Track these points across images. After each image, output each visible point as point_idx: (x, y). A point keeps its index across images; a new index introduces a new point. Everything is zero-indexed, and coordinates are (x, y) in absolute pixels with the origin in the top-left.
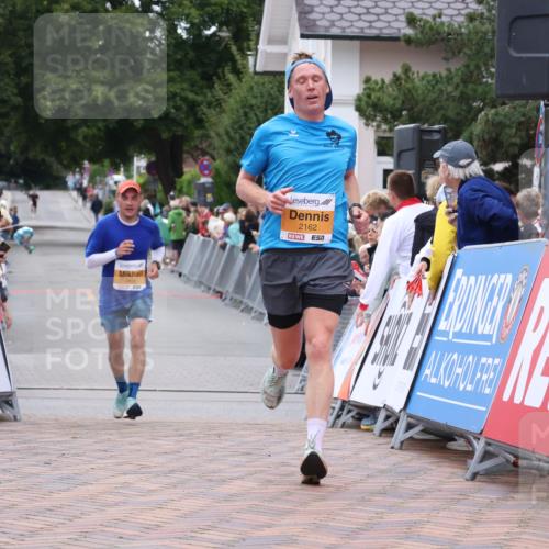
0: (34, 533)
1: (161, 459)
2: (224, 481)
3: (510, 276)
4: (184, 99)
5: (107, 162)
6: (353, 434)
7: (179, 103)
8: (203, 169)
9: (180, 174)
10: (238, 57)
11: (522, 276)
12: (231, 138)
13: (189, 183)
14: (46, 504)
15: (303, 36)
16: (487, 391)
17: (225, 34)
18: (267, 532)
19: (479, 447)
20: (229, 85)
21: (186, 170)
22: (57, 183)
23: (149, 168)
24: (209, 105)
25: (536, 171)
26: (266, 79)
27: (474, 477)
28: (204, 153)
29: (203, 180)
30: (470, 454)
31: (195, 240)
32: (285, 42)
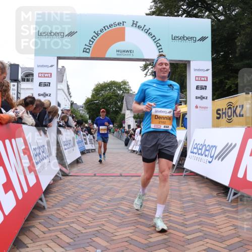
15: (127, 110)
20: (119, 115)
24: (117, 117)
31: (115, 132)
32: (125, 110)
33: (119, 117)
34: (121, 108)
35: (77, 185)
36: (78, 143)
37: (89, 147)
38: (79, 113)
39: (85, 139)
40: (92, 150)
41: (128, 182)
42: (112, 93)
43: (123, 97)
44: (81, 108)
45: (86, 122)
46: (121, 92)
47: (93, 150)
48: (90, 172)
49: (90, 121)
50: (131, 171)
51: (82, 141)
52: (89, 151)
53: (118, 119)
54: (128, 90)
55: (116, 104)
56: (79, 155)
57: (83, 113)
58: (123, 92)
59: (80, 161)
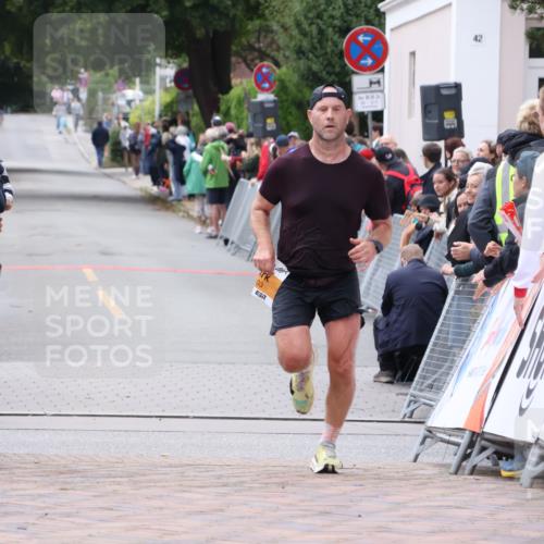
6: (488, 484)
8: (261, 81)
9: (227, 88)
12: (304, 34)
13: (240, 102)
21: (235, 81)
23: (179, 79)
28: (263, 56)
29: (261, 97)
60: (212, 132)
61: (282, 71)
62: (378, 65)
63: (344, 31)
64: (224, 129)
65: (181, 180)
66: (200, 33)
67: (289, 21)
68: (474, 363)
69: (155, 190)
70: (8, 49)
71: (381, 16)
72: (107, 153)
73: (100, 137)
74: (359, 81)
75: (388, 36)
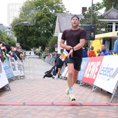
0: (27, 92)
1: (42, 84)
2: (50, 86)
3: (85, 62)
4: (46, 40)
5: (36, 48)
6: (66, 81)
7: (45, 41)
8: (48, 48)
9: (45, 49)
10: (52, 35)
11: (87, 62)
12: (51, 45)
13: (46, 50)
14: (29, 89)
15: (60, 32)
16: (82, 76)
17: (51, 32)
18: (55, 92)
19: (81, 82)
20: (51, 38)
21: (46, 48)
22: (30, 50)
23: (41, 48)
24: (49, 41)
25: (88, 49)
26: (55, 37)
27: (80, 86)
28: (48, 46)
29: (48, 50)
30: (80, 83)
31: (47, 57)
32: (58, 33)
33: (51, 40)
34: (53, 30)
35: (4, 115)
36: (5, 69)
37: (17, 73)
38: (6, 35)
39: (13, 65)
40: (20, 77)
41: (60, 111)
42: (44, 12)
43: (56, 17)
44: (8, 30)
45: (14, 45)
46: (54, 11)
47: (22, 76)
48: (19, 101)
49: (18, 45)
50: (64, 99)
51: (10, 67)
52: (17, 78)
53: (50, 43)
54: (62, 9)
55: (48, 24)
56: (7, 82)
57: (10, 35)
58: (56, 12)
59: (8, 89)
60: (44, 53)
61: (50, 48)
62: (57, 47)
63: (54, 45)
64: (45, 52)
65: (41, 56)
66: (43, 45)
67: (50, 44)
68: (65, 71)
69: (39, 57)
70: (27, 46)
71: (57, 43)
72: (35, 54)
73: (35, 53)
74: (56, 49)
75: (58, 45)
